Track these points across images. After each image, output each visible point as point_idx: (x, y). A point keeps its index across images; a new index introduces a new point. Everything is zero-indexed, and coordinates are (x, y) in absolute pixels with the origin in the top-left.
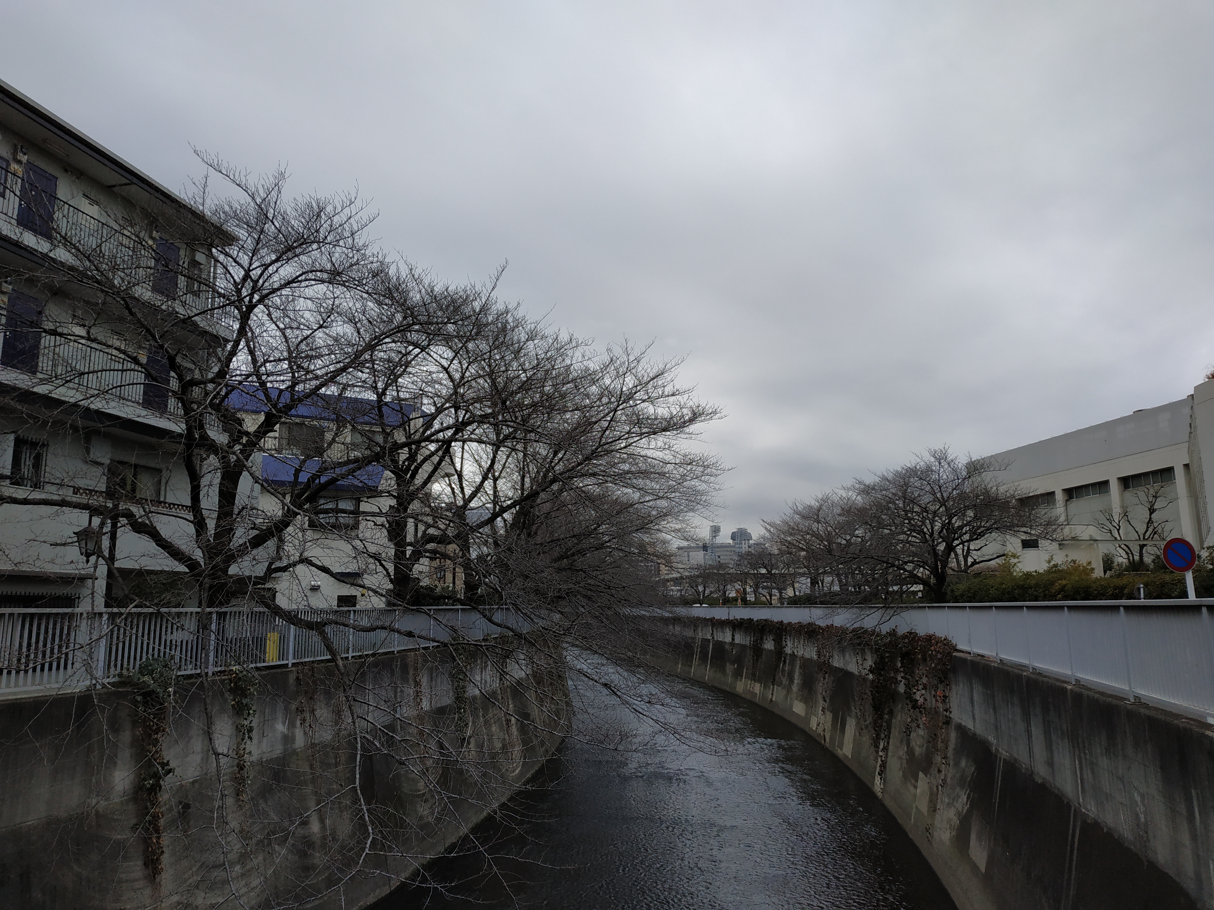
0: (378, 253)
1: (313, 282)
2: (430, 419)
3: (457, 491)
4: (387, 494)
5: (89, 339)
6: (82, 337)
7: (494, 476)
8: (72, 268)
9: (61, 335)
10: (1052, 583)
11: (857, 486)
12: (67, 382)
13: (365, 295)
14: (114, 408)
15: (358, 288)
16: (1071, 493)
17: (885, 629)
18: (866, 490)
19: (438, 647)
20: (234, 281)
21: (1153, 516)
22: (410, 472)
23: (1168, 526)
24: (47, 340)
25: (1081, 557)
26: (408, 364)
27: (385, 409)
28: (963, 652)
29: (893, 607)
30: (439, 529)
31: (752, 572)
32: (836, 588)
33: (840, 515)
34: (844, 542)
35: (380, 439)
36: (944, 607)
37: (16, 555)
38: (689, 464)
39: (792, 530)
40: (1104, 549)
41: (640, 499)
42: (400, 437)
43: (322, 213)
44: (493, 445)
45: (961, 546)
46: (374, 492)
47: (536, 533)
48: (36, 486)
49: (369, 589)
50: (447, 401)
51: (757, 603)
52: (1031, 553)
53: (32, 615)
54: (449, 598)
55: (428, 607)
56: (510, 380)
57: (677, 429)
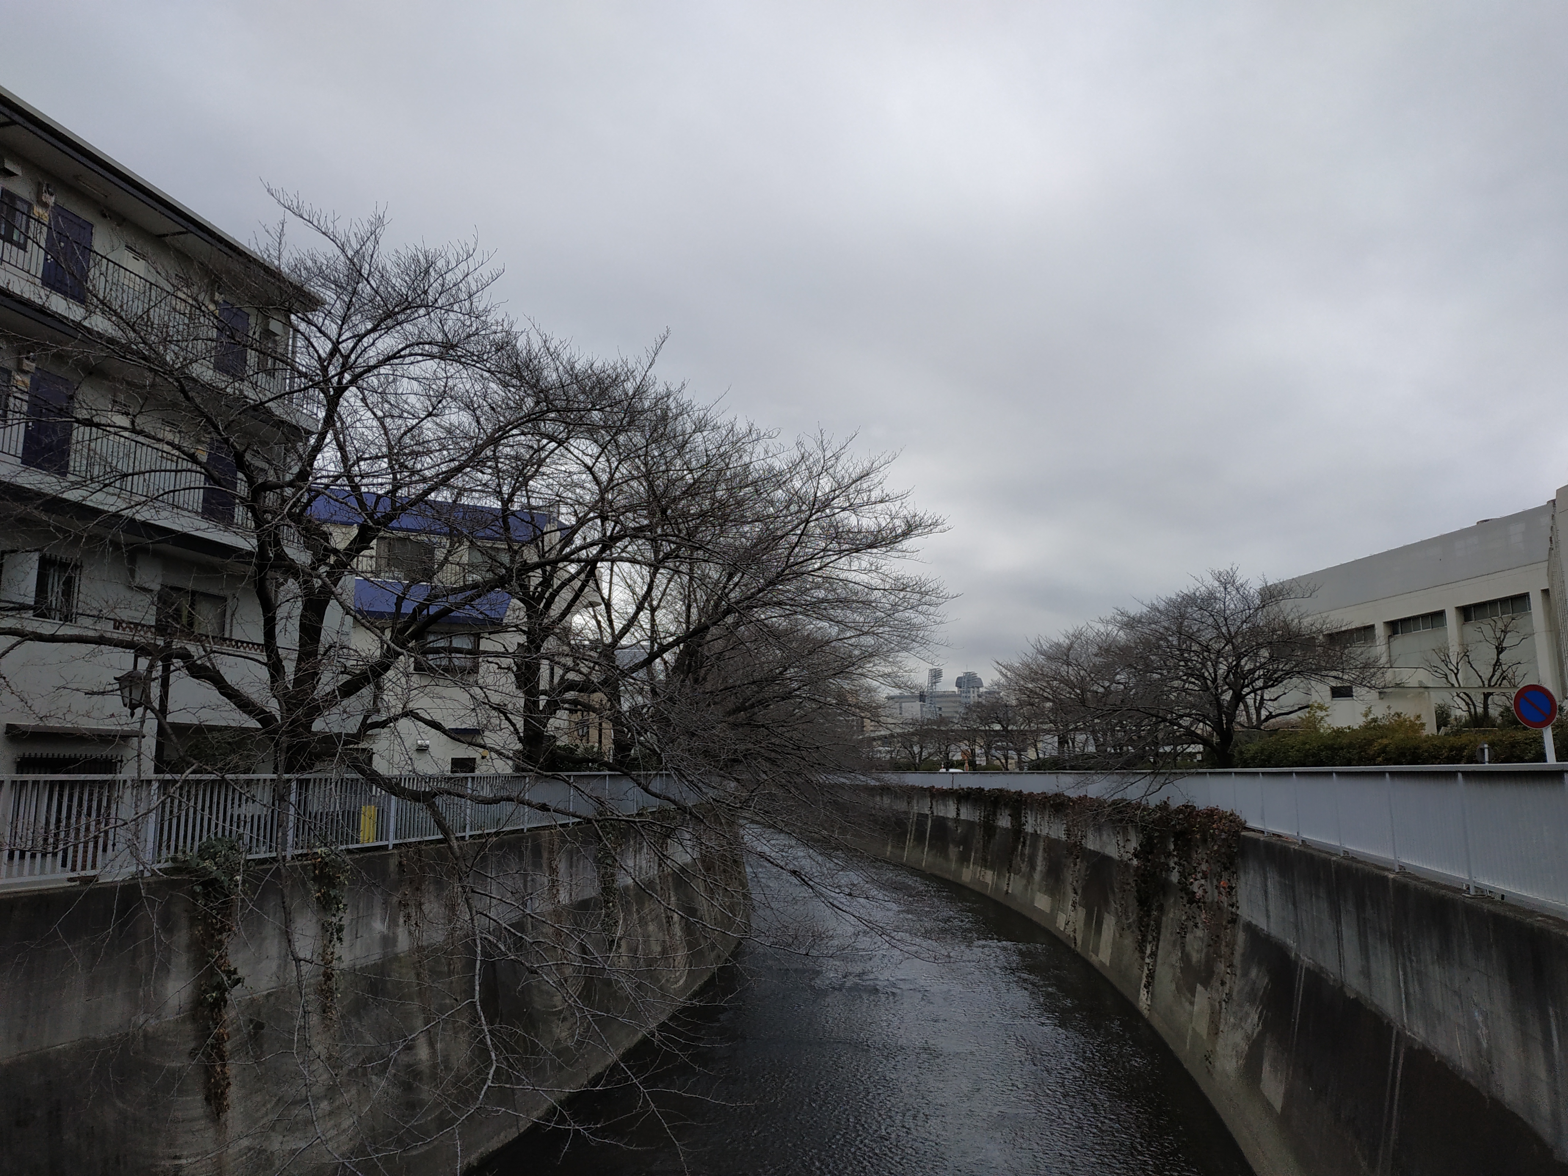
0: (503, 320)
1: (420, 358)
2: (569, 533)
3: (605, 624)
4: (514, 629)
5: (133, 431)
6: (125, 429)
7: (651, 605)
8: (111, 341)
9: (98, 426)
10: (1370, 743)
11: (1119, 618)
12: (105, 486)
13: (486, 374)
14: (166, 519)
15: (478, 365)
16: (1395, 627)
17: (1154, 801)
18: (1131, 623)
19: (579, 823)
20: (319, 356)
21: (1501, 656)
22: (544, 600)
23: (1521, 670)
24: (80, 433)
25: (1408, 709)
26: (541, 463)
27: (511, 520)
28: (1254, 830)
29: (1164, 773)
30: (581, 673)
31: (983, 728)
32: (1091, 749)
33: (1096, 655)
34: (1101, 690)
35: (505, 559)
36: (1230, 773)
37: (41, 707)
38: (902, 590)
39: (1034, 674)
40: (1437, 698)
41: (839, 634)
42: (531, 556)
43: (431, 269)
44: (650, 565)
45: (1253, 695)
46: (497, 626)
47: (705, 679)
48: (67, 618)
49: (491, 749)
50: (591, 510)
51: (989, 769)
52: (1342, 704)
53: (62, 784)
54: (593, 761)
55: (567, 773)
56: (672, 482)
57: (886, 545)
